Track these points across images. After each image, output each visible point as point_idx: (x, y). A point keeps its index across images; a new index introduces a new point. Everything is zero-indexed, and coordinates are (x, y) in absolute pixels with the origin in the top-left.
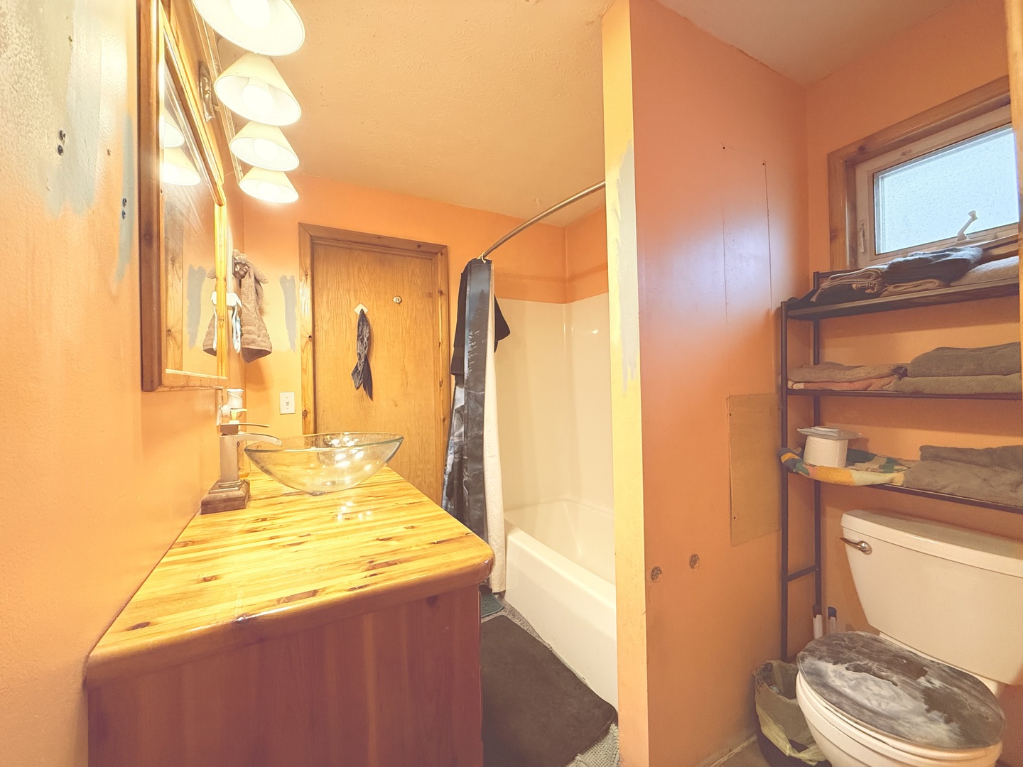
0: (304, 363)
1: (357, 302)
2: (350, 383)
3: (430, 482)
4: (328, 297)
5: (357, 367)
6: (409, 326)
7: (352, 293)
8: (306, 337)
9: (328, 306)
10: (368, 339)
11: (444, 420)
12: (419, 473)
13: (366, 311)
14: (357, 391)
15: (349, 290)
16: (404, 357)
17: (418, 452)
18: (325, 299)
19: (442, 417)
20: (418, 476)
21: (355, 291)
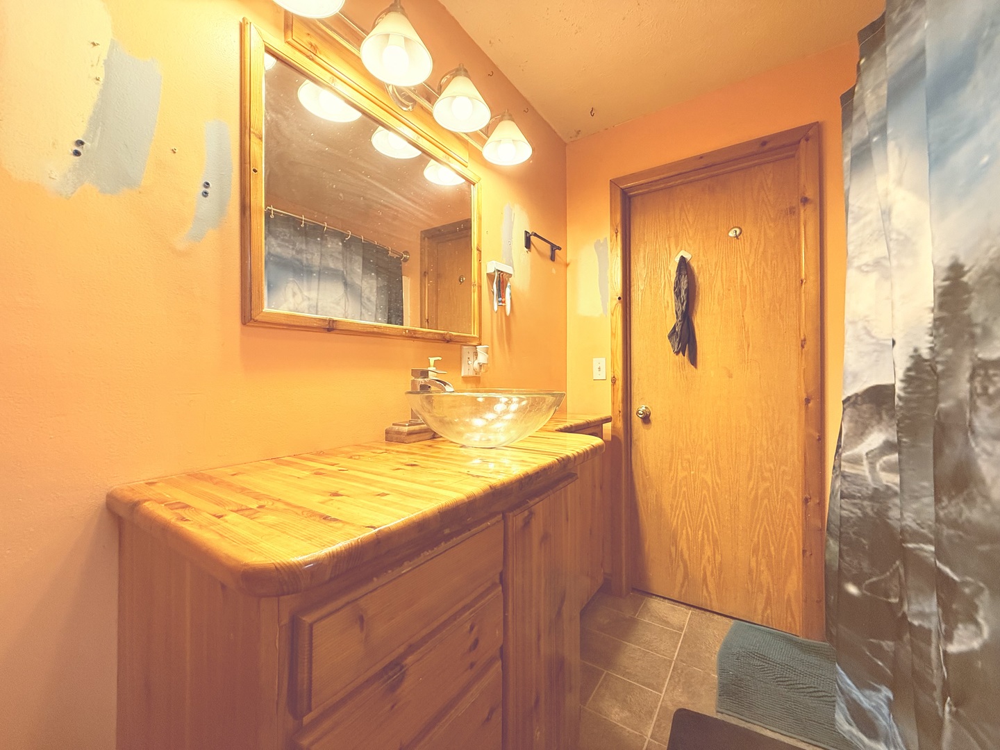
0: (614, 326)
1: (679, 248)
2: (667, 347)
3: (787, 493)
4: (645, 251)
5: (674, 328)
6: (753, 265)
7: (673, 240)
8: (615, 299)
9: (644, 261)
10: (687, 291)
11: (808, 401)
12: (767, 474)
13: (688, 256)
14: (677, 357)
15: (669, 238)
16: (744, 310)
17: (765, 443)
18: (642, 254)
19: (804, 396)
20: (764, 479)
21: (677, 237)
